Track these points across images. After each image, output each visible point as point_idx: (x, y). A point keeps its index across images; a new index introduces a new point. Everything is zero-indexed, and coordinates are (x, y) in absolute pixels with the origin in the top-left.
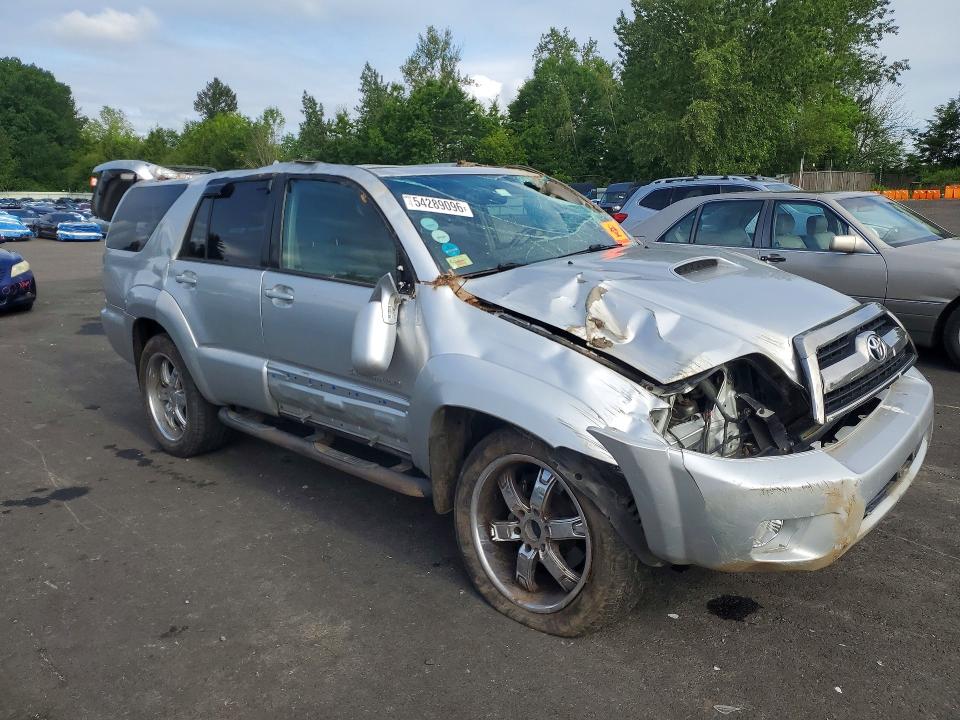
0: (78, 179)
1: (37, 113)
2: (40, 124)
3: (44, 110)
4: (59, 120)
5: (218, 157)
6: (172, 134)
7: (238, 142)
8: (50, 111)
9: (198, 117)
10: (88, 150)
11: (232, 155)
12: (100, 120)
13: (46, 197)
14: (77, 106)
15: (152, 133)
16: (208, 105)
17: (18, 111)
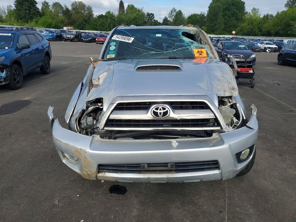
0: (238, 31)
1: (233, 11)
2: (234, 14)
3: (235, 10)
4: (239, 13)
5: (285, 24)
6: (272, 16)
7: (293, 18)
8: (237, 10)
9: (285, 9)
10: (244, 22)
11: (290, 23)
12: (251, 12)
13: (228, 37)
14: (246, 8)
15: (264, 16)
16: (290, 5)
17: (229, 11)
